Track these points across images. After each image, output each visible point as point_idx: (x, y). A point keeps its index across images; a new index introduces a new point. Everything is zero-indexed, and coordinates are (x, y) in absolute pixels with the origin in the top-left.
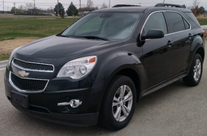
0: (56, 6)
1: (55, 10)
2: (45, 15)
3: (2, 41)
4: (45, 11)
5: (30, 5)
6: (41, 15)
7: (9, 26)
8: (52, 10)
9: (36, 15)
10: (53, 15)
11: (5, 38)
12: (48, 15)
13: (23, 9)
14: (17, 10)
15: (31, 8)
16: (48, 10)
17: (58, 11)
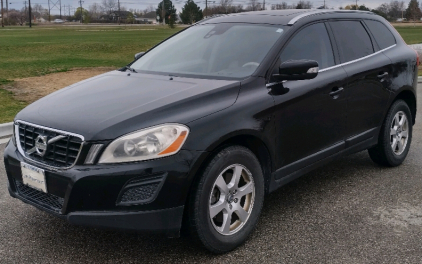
0: (160, 5)
1: (159, 12)
2: (138, 22)
3: (43, 75)
4: (139, 16)
5: (111, 3)
6: (131, 22)
7: (62, 46)
8: (153, 12)
9: (121, 22)
10: (154, 22)
11: (51, 69)
12: (144, 22)
13: (99, 11)
14: (86, 13)
15: (113, 9)
16: (145, 12)
17: (163, 14)
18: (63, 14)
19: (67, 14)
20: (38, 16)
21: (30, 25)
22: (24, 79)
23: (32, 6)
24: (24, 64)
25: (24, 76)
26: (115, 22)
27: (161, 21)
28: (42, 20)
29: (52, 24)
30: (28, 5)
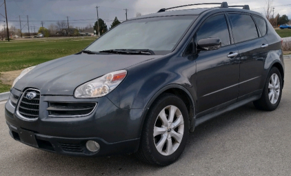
0: (96, 24)
1: (95, 28)
2: (82, 35)
3: (20, 69)
4: (81, 31)
5: (63, 24)
6: (77, 35)
7: (31, 51)
8: (91, 28)
9: (71, 36)
10: (93, 34)
11: (25, 66)
12: (87, 35)
13: (55, 29)
14: (46, 31)
15: (64, 27)
16: (86, 28)
17: (99, 29)
18: (30, 32)
19: (33, 32)
20: (14, 34)
21: (9, 40)
22: (7, 73)
23: (9, 27)
24: (6, 64)
25: (7, 71)
26: (66, 36)
27: (97, 33)
28: (17, 36)
29: (23, 39)
30: (6, 27)
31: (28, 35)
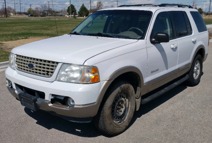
0: (69, 8)
1: (68, 10)
2: (58, 16)
3: (16, 40)
4: (57, 12)
6: (55, 16)
7: (24, 27)
8: (65, 11)
9: (50, 16)
10: (66, 15)
11: (19, 38)
12: (61, 16)
13: (39, 10)
14: (33, 11)
15: (46, 9)
16: (62, 11)
17: (71, 11)
20: (10, 12)
21: (6, 16)
22: (7, 42)
23: (7, 7)
24: (6, 35)
25: (6, 41)
27: (69, 15)
28: (12, 14)
29: (17, 16)
30: (4, 7)
31: (20, 13)
